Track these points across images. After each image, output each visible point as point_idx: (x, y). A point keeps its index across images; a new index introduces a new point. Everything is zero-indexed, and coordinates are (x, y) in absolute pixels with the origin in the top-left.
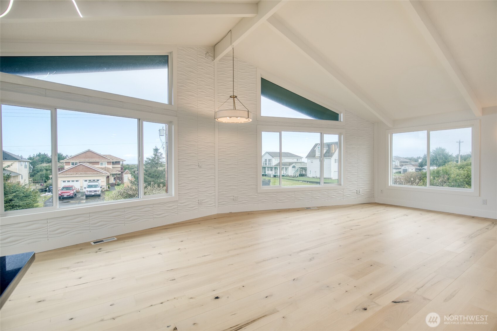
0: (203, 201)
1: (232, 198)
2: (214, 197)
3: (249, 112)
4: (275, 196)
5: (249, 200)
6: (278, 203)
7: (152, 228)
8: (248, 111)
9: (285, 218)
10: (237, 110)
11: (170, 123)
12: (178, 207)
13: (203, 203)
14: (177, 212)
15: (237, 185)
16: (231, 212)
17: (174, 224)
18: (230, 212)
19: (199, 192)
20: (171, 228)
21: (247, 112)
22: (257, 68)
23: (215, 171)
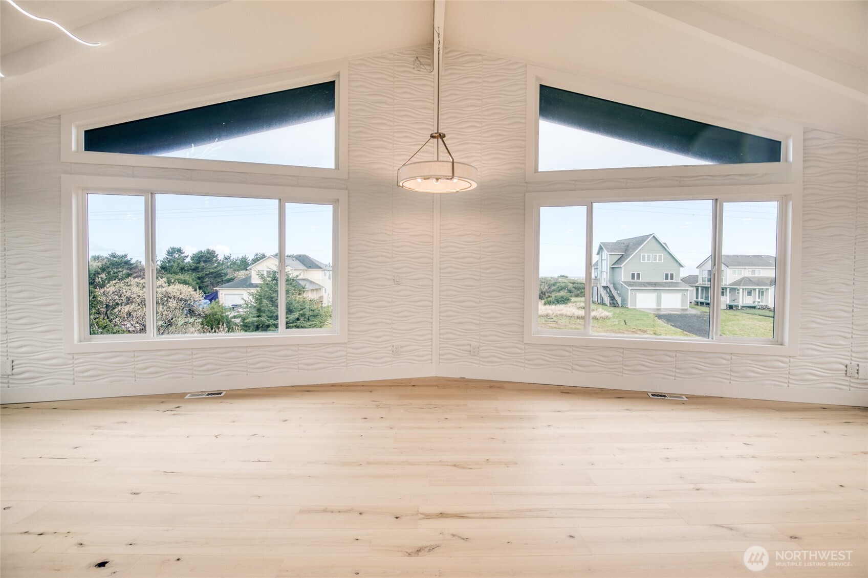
0: (403, 350)
1: (467, 348)
2: (431, 343)
3: (455, 164)
4: (567, 354)
5: (503, 357)
6: (574, 371)
7: (293, 386)
8: (453, 163)
9: (554, 411)
10: (441, 161)
11: (335, 202)
12: (348, 355)
13: (401, 352)
14: (345, 364)
15: (478, 322)
16: (464, 378)
17: (333, 385)
18: (461, 378)
19: (394, 331)
20: (318, 391)
21: (451, 164)
22: (526, 66)
23: (432, 291)
